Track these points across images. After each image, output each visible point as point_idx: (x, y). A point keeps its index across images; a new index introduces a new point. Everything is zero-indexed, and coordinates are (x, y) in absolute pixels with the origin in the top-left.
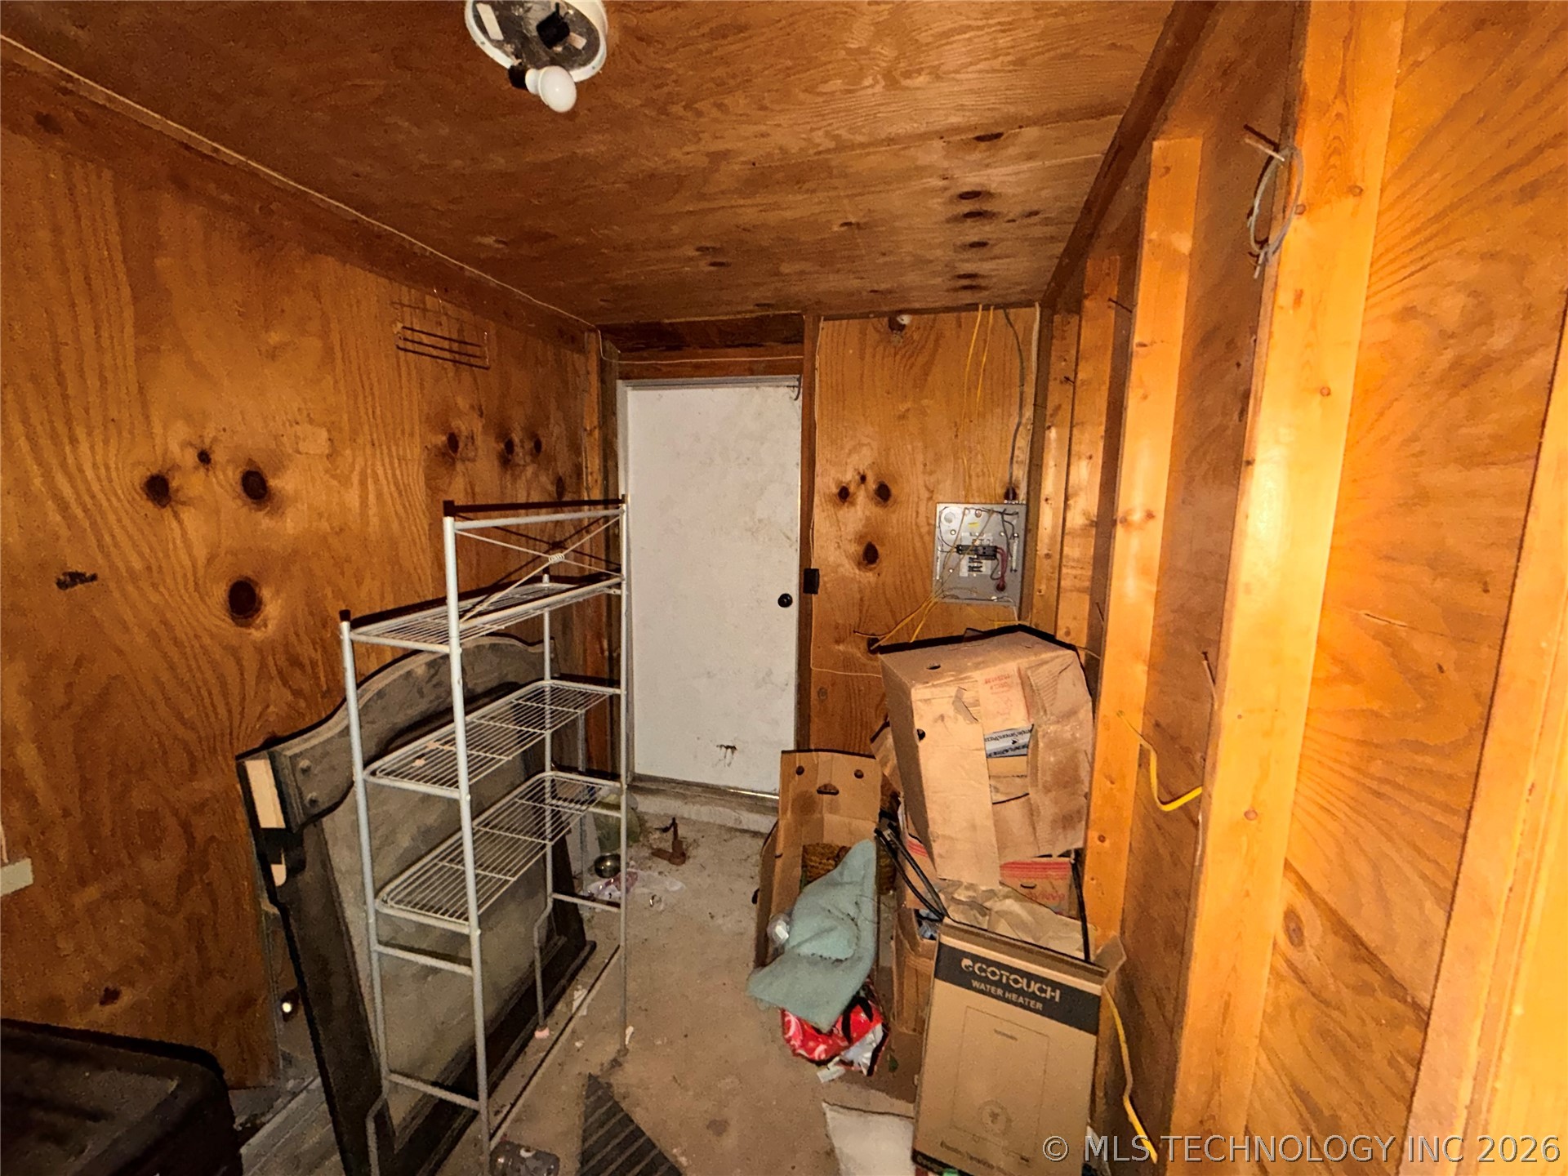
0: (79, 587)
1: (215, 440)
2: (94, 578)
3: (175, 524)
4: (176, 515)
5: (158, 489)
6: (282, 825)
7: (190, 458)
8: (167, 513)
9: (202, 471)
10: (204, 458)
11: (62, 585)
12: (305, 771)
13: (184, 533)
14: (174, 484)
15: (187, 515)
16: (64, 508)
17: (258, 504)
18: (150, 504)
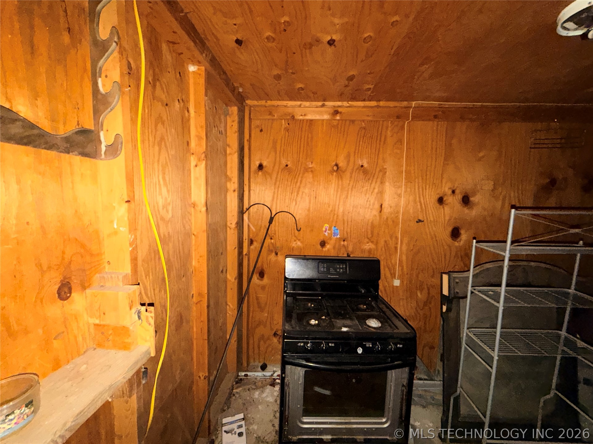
0: (420, 223)
1: (457, 187)
2: (423, 221)
3: (442, 209)
4: (443, 208)
5: (441, 201)
6: (447, 295)
7: (450, 192)
8: (441, 207)
9: (452, 196)
10: (453, 192)
11: (417, 222)
12: (457, 283)
13: (444, 213)
14: (445, 199)
15: (446, 208)
16: (421, 205)
17: (465, 206)
18: (438, 205)
